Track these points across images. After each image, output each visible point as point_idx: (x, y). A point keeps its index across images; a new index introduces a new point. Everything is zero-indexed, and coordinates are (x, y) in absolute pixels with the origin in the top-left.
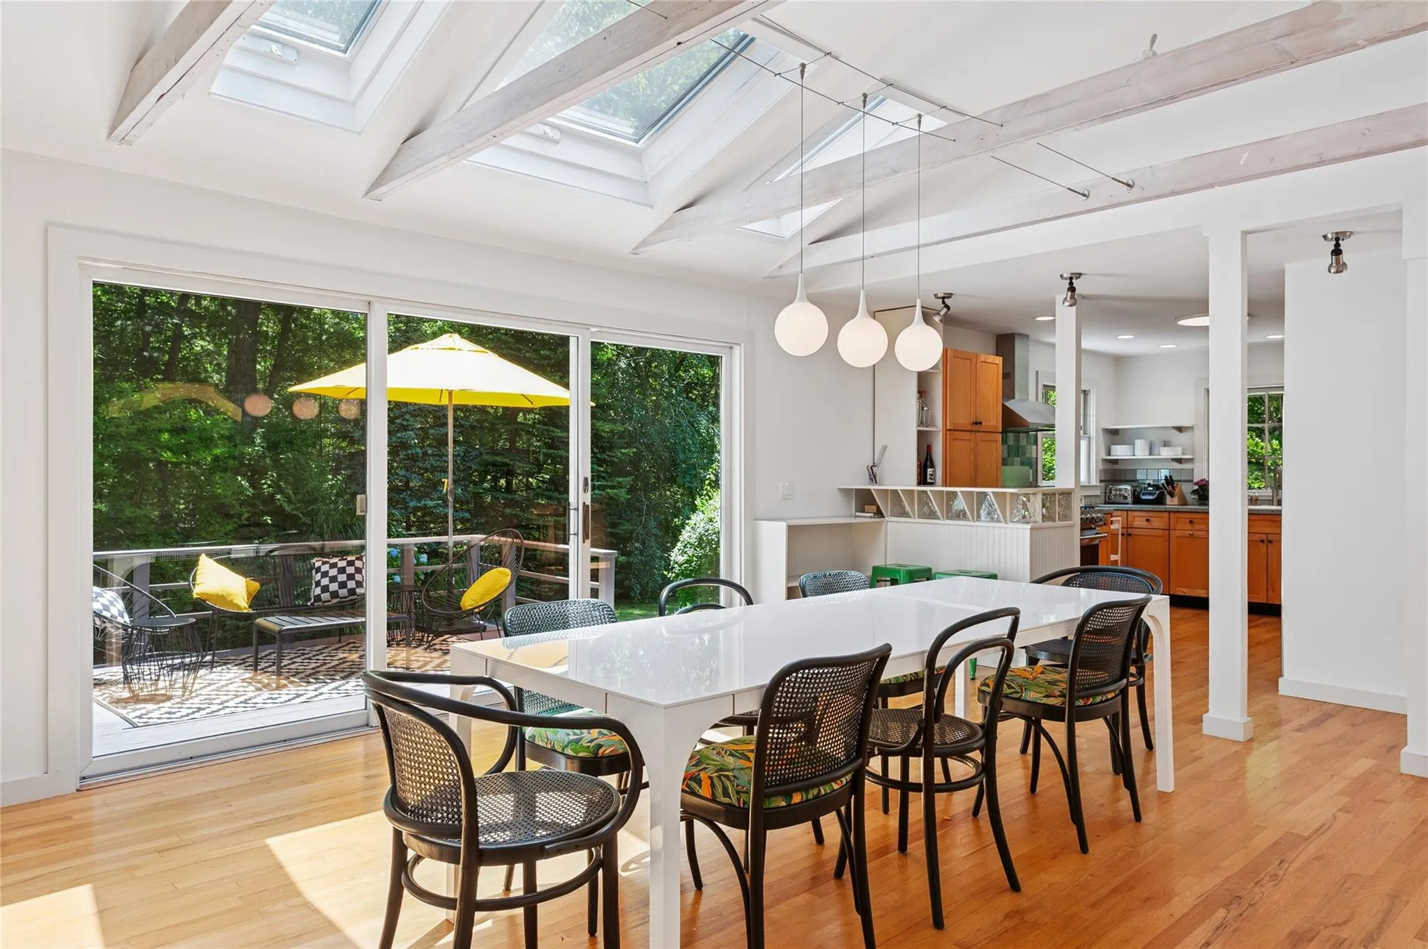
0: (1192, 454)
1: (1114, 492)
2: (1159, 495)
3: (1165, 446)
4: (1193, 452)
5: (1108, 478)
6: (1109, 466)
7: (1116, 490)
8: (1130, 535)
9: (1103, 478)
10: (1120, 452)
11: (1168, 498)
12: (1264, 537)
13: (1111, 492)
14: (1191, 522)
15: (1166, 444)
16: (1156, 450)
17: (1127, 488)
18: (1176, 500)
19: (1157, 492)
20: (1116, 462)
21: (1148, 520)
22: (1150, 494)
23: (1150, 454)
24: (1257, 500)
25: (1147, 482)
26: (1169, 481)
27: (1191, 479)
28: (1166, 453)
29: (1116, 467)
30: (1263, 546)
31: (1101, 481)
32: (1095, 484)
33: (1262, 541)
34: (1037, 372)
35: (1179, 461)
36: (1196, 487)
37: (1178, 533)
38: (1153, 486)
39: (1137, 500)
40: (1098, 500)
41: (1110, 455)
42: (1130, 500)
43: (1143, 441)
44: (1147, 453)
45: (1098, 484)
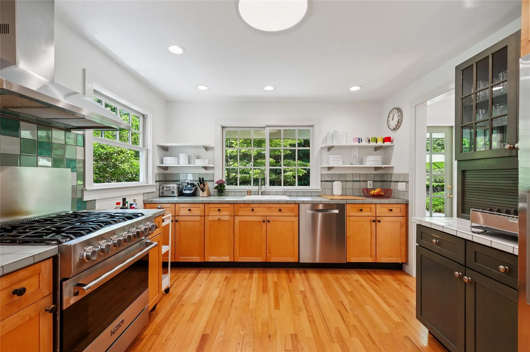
0: (214, 164)
1: (165, 189)
2: (194, 190)
3: (197, 159)
4: (214, 163)
5: (161, 179)
6: (162, 171)
7: (167, 187)
8: (177, 221)
9: (158, 180)
10: (169, 161)
11: (201, 192)
12: (264, 218)
13: (163, 189)
14: (219, 210)
15: (198, 158)
16: (192, 160)
17: (174, 186)
18: (205, 193)
19: (194, 188)
20: (166, 168)
21: (189, 210)
22: (189, 189)
23: (189, 164)
24: (250, 192)
25: (186, 182)
26: (202, 181)
27: (212, 179)
28: (199, 163)
29: (166, 172)
30: (264, 225)
31: (156, 181)
32: (151, 184)
33: (264, 221)
34: (84, 70)
35: (206, 168)
36: (216, 185)
37: (211, 218)
38: (191, 184)
39: (181, 194)
40: (154, 195)
41: (162, 163)
42: (176, 194)
43: (184, 155)
44: (187, 163)
45: (154, 184)
